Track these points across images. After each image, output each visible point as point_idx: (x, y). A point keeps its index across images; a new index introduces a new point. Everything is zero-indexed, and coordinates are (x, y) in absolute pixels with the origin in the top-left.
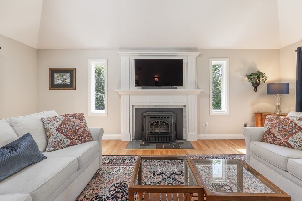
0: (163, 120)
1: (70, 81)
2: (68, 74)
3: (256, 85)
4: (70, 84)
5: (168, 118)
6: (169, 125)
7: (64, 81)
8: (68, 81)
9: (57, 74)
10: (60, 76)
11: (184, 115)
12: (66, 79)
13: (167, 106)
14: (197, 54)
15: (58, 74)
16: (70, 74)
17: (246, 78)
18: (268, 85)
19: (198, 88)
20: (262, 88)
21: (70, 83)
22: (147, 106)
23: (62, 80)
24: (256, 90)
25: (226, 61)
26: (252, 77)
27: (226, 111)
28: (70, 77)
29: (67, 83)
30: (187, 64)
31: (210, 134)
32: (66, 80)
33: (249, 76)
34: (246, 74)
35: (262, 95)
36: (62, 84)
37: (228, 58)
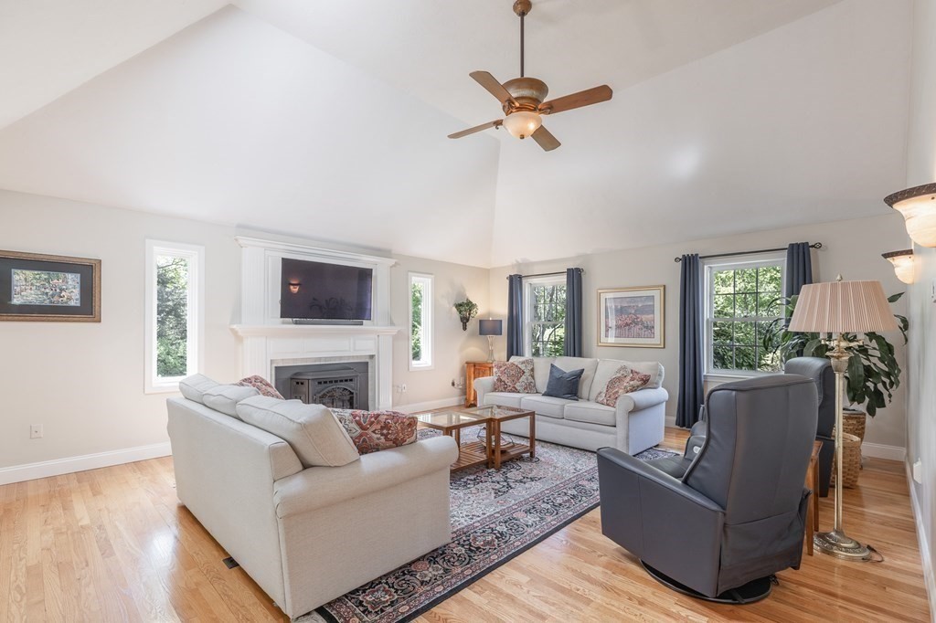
0: (343, 385)
1: (78, 297)
2: (70, 276)
3: (465, 320)
4: (79, 305)
5: (351, 380)
6: (354, 395)
7: (53, 296)
8: (73, 295)
9: (24, 271)
10: (36, 279)
11: (370, 374)
12: (61, 290)
13: (341, 358)
14: (392, 262)
15: (27, 272)
16: (79, 275)
17: (454, 309)
18: (481, 322)
19: (392, 324)
20: (473, 325)
21: (78, 302)
22: (302, 359)
23: (47, 291)
24: (465, 328)
25: (430, 280)
26: (463, 309)
27: (429, 363)
28: (78, 286)
29: (66, 303)
30: (376, 277)
31: (409, 403)
32: (63, 293)
33: (459, 306)
34: (453, 302)
35: (472, 335)
36: (47, 303)
37: (432, 274)
